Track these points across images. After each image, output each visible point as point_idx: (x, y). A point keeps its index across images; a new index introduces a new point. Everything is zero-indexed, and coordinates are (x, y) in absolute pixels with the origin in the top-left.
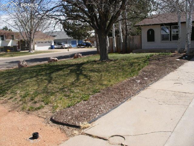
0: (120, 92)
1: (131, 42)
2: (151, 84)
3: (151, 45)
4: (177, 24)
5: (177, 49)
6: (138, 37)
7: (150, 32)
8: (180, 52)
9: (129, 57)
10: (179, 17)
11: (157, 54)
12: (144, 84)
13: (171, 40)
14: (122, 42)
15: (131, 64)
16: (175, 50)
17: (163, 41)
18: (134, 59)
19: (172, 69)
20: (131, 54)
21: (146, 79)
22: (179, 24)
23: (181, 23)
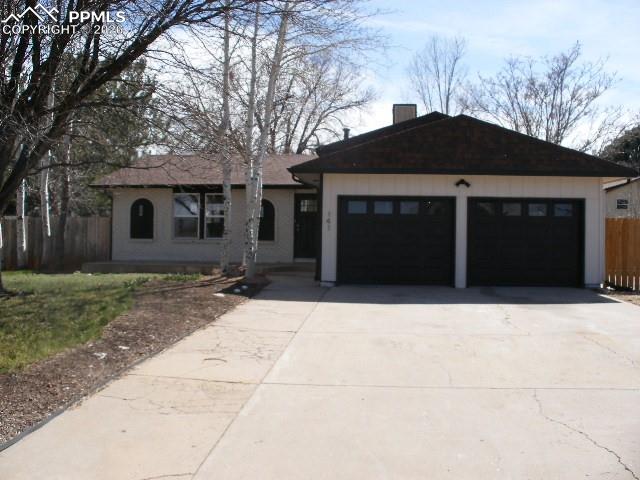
0: (48, 386)
1: (77, 238)
2: (137, 363)
3: (142, 249)
4: (219, 188)
5: (218, 263)
6: (103, 221)
7: (141, 207)
8: (228, 274)
9: (70, 286)
10: (227, 172)
11: (160, 277)
12: (117, 361)
13: (202, 237)
14: (49, 234)
15: (80, 307)
16: (211, 268)
17: (180, 239)
18: (88, 291)
19: (202, 322)
20: (77, 277)
21: (124, 348)
22: (227, 192)
23: (234, 187)
